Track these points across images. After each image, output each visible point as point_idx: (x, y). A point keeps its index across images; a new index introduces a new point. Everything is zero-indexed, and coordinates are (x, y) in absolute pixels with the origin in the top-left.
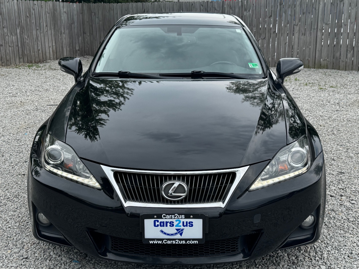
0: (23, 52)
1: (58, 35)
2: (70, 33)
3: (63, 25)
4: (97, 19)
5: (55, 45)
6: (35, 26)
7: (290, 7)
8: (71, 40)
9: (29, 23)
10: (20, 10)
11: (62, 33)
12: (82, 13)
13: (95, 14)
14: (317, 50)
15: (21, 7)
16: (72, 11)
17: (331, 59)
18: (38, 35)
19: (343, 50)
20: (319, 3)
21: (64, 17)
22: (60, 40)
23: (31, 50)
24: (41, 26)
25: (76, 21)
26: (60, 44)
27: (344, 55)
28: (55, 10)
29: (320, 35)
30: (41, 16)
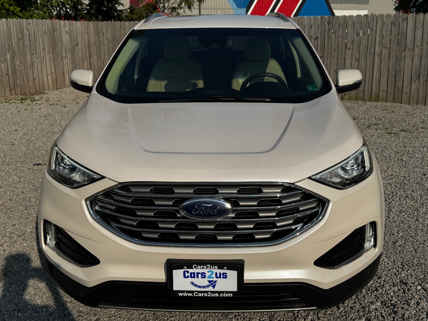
0: (15, 81)
1: (59, 60)
2: (73, 57)
3: (65, 49)
4: (105, 40)
5: (55, 73)
6: (30, 50)
7: (341, 27)
8: (75, 66)
9: (21, 46)
10: (10, 31)
11: (64, 58)
12: (87, 33)
13: (103, 34)
14: (374, 79)
15: (12, 28)
17: (391, 91)
18: (33, 62)
19: (407, 79)
20: (377, 23)
21: (66, 38)
22: (60, 66)
23: (25, 79)
24: (37, 50)
25: (80, 42)
26: (61, 70)
27: (407, 86)
28: (54, 30)
29: (378, 61)
30: (36, 37)
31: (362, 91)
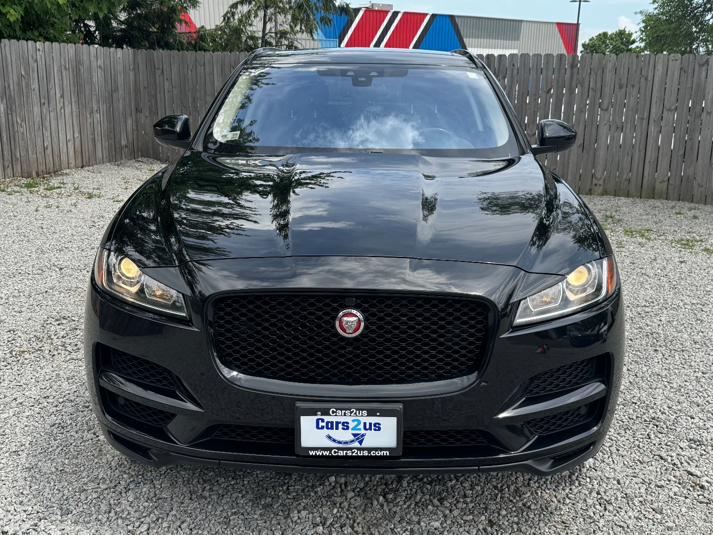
1: (86, 115)
2: (110, 111)
3: (96, 95)
4: (166, 84)
5: (79, 137)
6: (38, 97)
7: (592, 72)
8: (112, 126)
9: (24, 90)
10: (6, 61)
11: (94, 112)
12: (134, 69)
13: (163, 72)
14: (647, 161)
15: (9, 56)
16: (114, 64)
18: (43, 117)
20: (655, 68)
21: (98, 77)
22: (88, 126)
23: (29, 149)
24: (51, 97)
25: (121, 85)
26: (89, 135)
27: (703, 173)
28: (79, 63)
29: (656, 131)
30: (50, 74)
31: (626, 179)
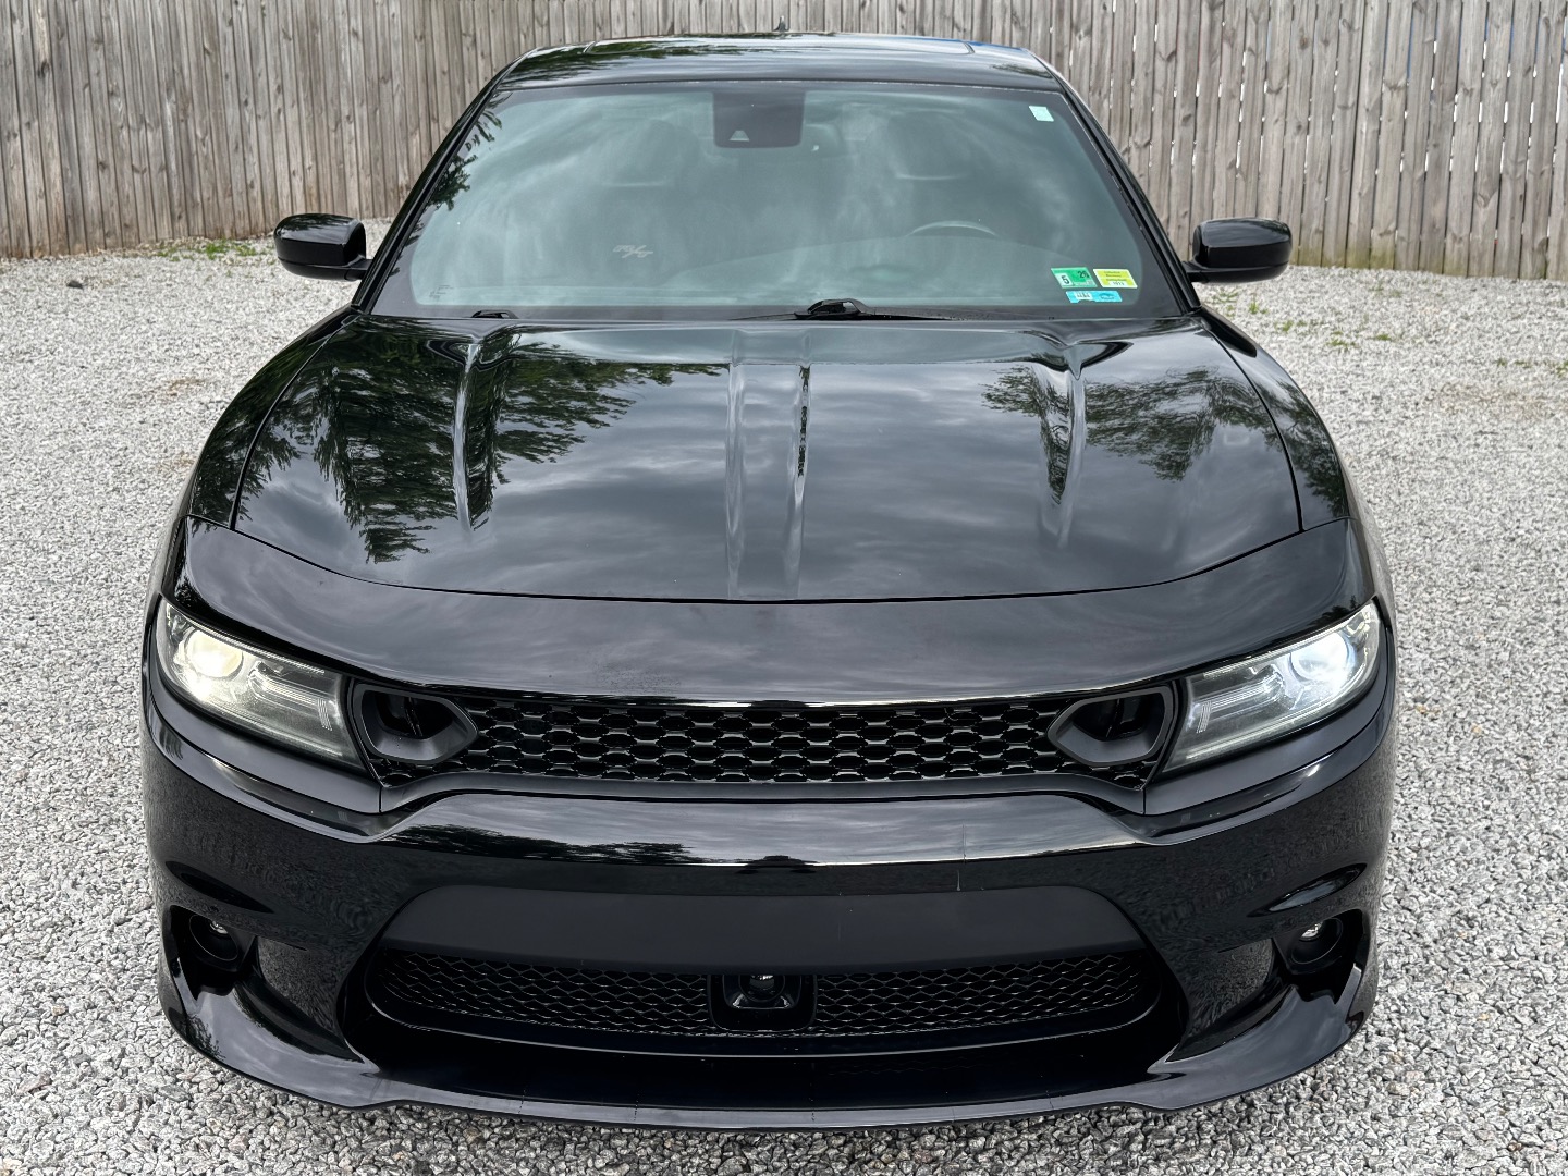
0: (187, 191)
1: (328, 127)
2: (375, 119)
3: (347, 87)
4: (482, 62)
5: (314, 168)
6: (235, 91)
7: (1250, 18)
8: (379, 147)
9: (209, 76)
10: (176, 25)
11: (344, 119)
12: (423, 37)
13: (475, 41)
14: (1356, 193)
16: (383, 28)
17: (1409, 230)
18: (245, 128)
19: (1460, 191)
20: (1366, 4)
21: (351, 54)
22: (333, 145)
23: (219, 186)
24: (260, 90)
25: (398, 68)
26: (334, 162)
27: (1461, 214)
28: (314, 26)
29: (1370, 132)
30: (257, 48)
31: (1317, 231)
